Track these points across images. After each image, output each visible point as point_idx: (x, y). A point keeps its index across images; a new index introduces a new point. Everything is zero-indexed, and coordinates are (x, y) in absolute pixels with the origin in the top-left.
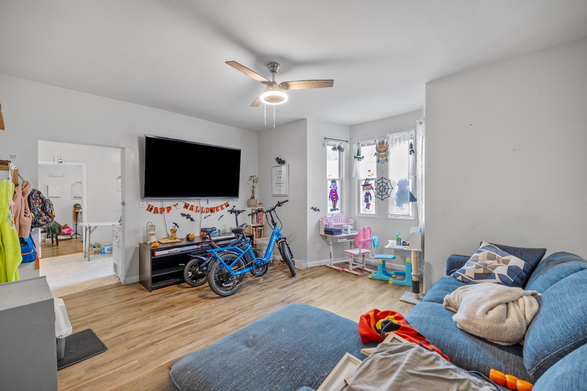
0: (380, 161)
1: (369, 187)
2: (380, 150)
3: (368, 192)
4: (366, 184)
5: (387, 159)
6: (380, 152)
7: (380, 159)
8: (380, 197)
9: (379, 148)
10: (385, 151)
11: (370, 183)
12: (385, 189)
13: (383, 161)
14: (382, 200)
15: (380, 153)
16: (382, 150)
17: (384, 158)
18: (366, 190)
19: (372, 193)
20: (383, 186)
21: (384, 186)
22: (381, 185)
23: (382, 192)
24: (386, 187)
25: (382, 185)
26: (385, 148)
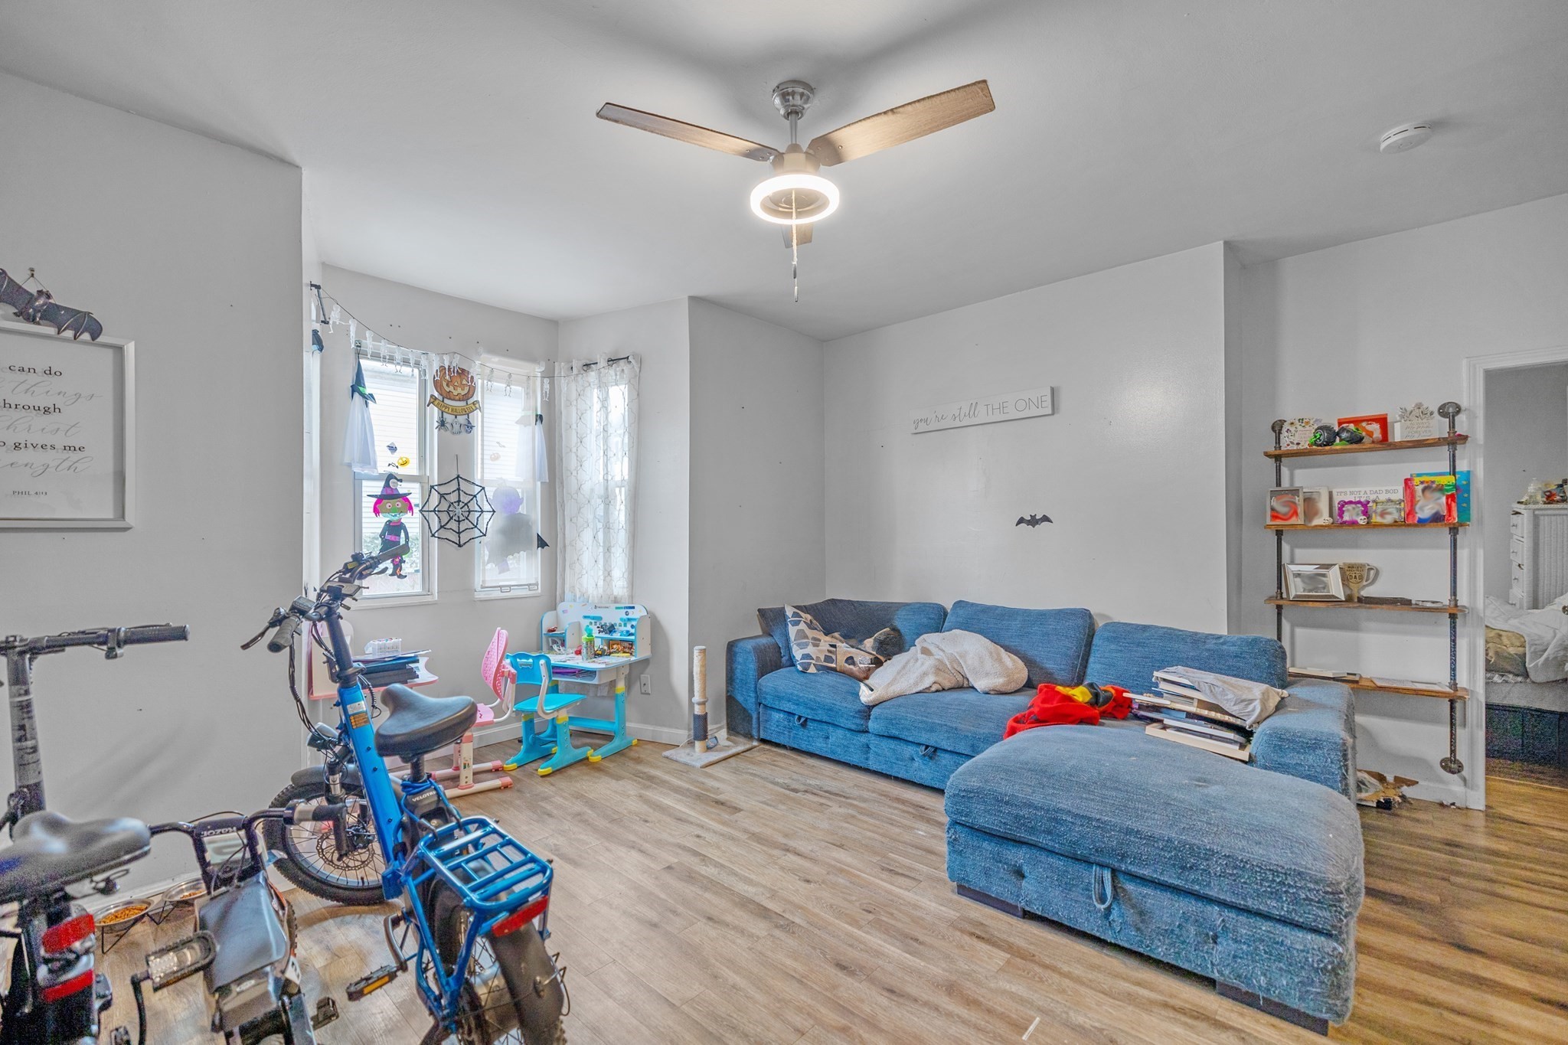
0: (448, 425)
1: (399, 503)
2: (448, 390)
3: (396, 519)
4: (389, 492)
5: (469, 422)
6: (448, 396)
7: (449, 418)
8: (454, 537)
9: (445, 384)
10: (465, 398)
11: (402, 488)
12: (469, 512)
13: (456, 427)
14: (460, 546)
15: (446, 401)
16: (455, 393)
17: (462, 419)
18: (389, 512)
19: (413, 522)
20: (461, 505)
21: (466, 504)
22: (453, 498)
23: (459, 521)
24: (473, 506)
25: (459, 501)
26: (466, 391)
